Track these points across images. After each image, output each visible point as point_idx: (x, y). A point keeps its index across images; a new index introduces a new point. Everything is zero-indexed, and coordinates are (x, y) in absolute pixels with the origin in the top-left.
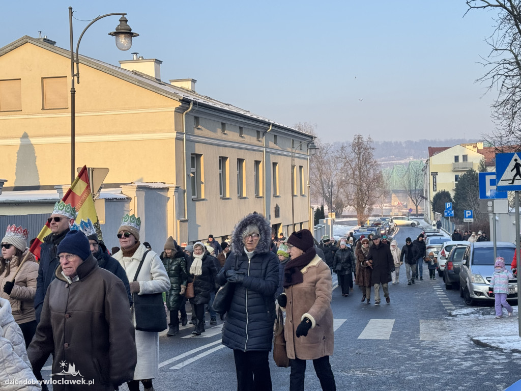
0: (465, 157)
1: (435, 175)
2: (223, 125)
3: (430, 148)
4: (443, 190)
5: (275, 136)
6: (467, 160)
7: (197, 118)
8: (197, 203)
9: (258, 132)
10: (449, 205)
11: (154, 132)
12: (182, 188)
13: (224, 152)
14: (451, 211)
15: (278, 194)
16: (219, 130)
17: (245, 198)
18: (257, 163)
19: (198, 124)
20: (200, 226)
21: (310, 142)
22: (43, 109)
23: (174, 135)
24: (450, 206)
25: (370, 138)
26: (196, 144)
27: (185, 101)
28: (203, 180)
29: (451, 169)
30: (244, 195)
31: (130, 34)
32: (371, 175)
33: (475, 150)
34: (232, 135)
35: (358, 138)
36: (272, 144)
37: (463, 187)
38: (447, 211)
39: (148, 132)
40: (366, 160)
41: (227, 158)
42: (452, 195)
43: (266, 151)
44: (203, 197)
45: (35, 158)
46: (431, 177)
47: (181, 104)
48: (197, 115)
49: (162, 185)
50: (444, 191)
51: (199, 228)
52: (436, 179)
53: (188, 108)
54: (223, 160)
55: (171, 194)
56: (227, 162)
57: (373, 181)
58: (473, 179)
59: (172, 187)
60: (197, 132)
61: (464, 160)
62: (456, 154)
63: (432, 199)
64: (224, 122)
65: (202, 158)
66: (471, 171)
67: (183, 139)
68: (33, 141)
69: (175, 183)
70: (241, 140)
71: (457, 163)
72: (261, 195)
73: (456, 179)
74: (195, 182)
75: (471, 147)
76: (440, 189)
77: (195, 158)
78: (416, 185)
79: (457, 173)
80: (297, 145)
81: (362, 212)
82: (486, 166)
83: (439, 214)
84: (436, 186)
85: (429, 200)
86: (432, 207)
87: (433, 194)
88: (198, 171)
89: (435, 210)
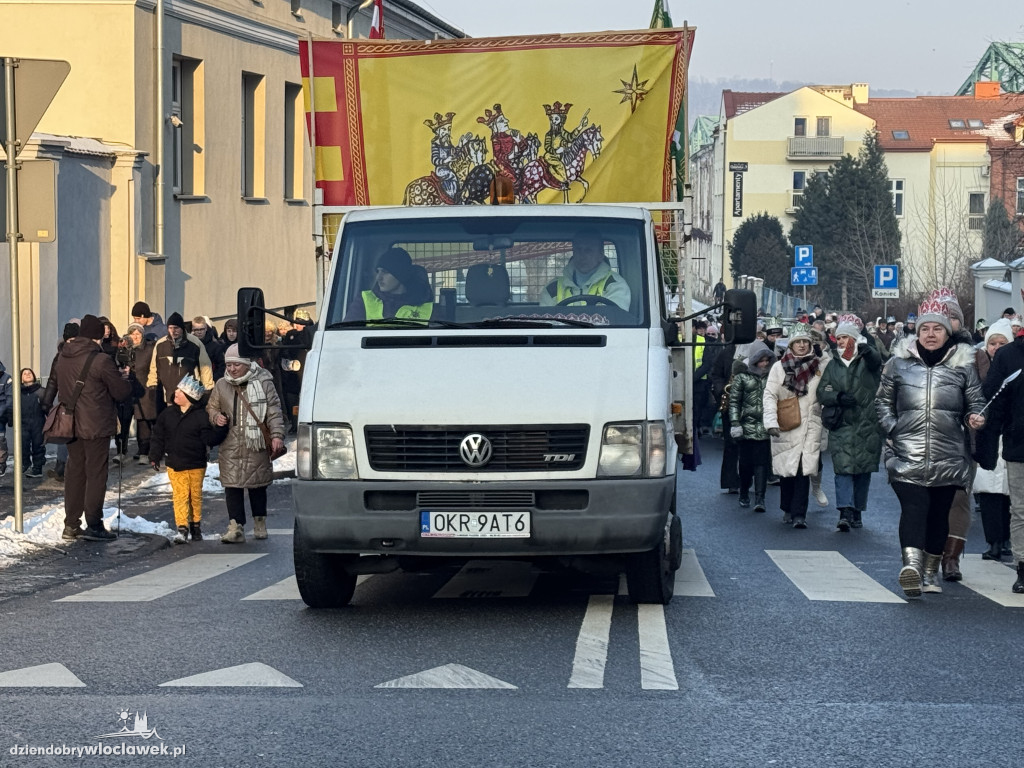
0: (823, 124)
1: (739, 169)
3: (726, 93)
4: (763, 215)
6: (827, 133)
8: (185, 208)
10: (804, 252)
12: (149, 159)
13: (256, 59)
14: (809, 271)
17: (300, 203)
20: (189, 278)
24: (807, 255)
26: (187, 27)
28: (199, 138)
29: (784, 155)
33: (850, 103)
37: (822, 207)
38: (799, 271)
41: (263, 76)
42: (787, 227)
44: (199, 190)
46: (730, 176)
49: (96, 148)
50: (766, 216)
51: (187, 283)
52: (741, 182)
54: (250, 81)
55: (122, 176)
56: (260, 92)
58: (853, 183)
59: (125, 154)
61: (818, 134)
62: (800, 115)
63: (730, 237)
65: (199, 75)
66: (848, 160)
67: (155, 9)
69: (134, 145)
71: (800, 139)
73: (797, 184)
74: (180, 143)
75: (839, 96)
76: (750, 211)
77: (182, 68)
79: (799, 168)
82: (882, 150)
83: (755, 279)
84: (741, 200)
85: (716, 239)
86: (728, 261)
87: (734, 224)
88: (186, 113)
89: (738, 268)
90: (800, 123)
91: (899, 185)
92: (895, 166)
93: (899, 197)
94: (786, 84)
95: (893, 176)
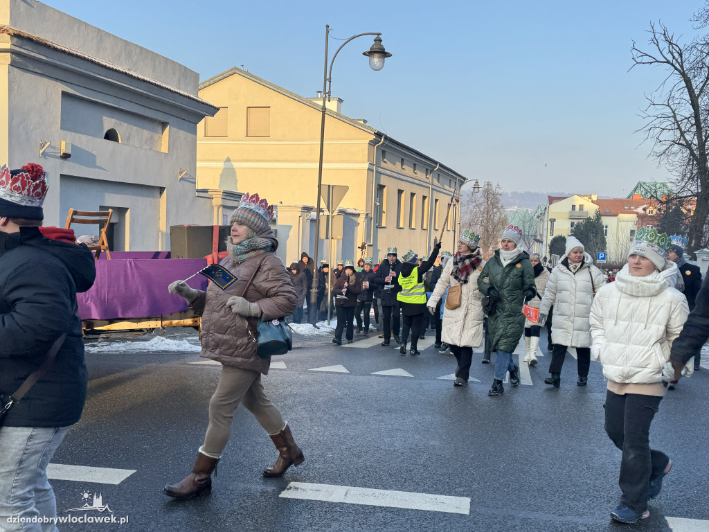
0: (581, 207)
1: (553, 221)
2: (402, 160)
3: (549, 197)
4: (560, 235)
5: (439, 175)
6: (582, 210)
7: (384, 152)
8: (380, 231)
9: (427, 170)
11: (347, 162)
12: (369, 215)
13: (402, 186)
15: (436, 228)
16: (399, 164)
17: (414, 229)
18: (424, 198)
19: (384, 157)
21: (462, 183)
22: (247, 136)
23: (367, 166)
25: (498, 185)
26: (382, 176)
27: (379, 135)
28: (384, 209)
29: (568, 216)
30: (413, 227)
31: (384, 54)
32: (496, 219)
33: (591, 200)
34: (408, 170)
35: (488, 185)
36: (435, 182)
37: (580, 233)
39: (342, 162)
40: (494, 205)
41: (403, 191)
43: (432, 188)
44: (383, 225)
45: (237, 180)
46: (550, 223)
47: (375, 137)
48: (384, 149)
49: (354, 212)
52: (553, 225)
53: (380, 142)
54: (400, 192)
55: (361, 220)
56: (403, 195)
57: (498, 224)
58: (591, 226)
59: (363, 214)
60: (383, 164)
61: (580, 210)
62: (574, 204)
63: (549, 242)
64: (403, 157)
65: (385, 190)
66: (589, 219)
67: (373, 171)
68: (235, 165)
69: (365, 211)
70: (414, 176)
71: (574, 212)
72: (425, 227)
73: (572, 226)
74: (379, 211)
75: (587, 198)
76: (556, 234)
77: (381, 188)
78: (530, 229)
79: (573, 221)
80: (453, 184)
81: (488, 250)
82: (601, 215)
83: (557, 255)
84: (553, 231)
85: (545, 243)
86: (548, 250)
87: (550, 238)
88: (381, 202)
89: (551, 252)
90: (574, 207)
91: (606, 227)
92: (605, 221)
93: (606, 231)
94: (569, 194)
95: (604, 224)
